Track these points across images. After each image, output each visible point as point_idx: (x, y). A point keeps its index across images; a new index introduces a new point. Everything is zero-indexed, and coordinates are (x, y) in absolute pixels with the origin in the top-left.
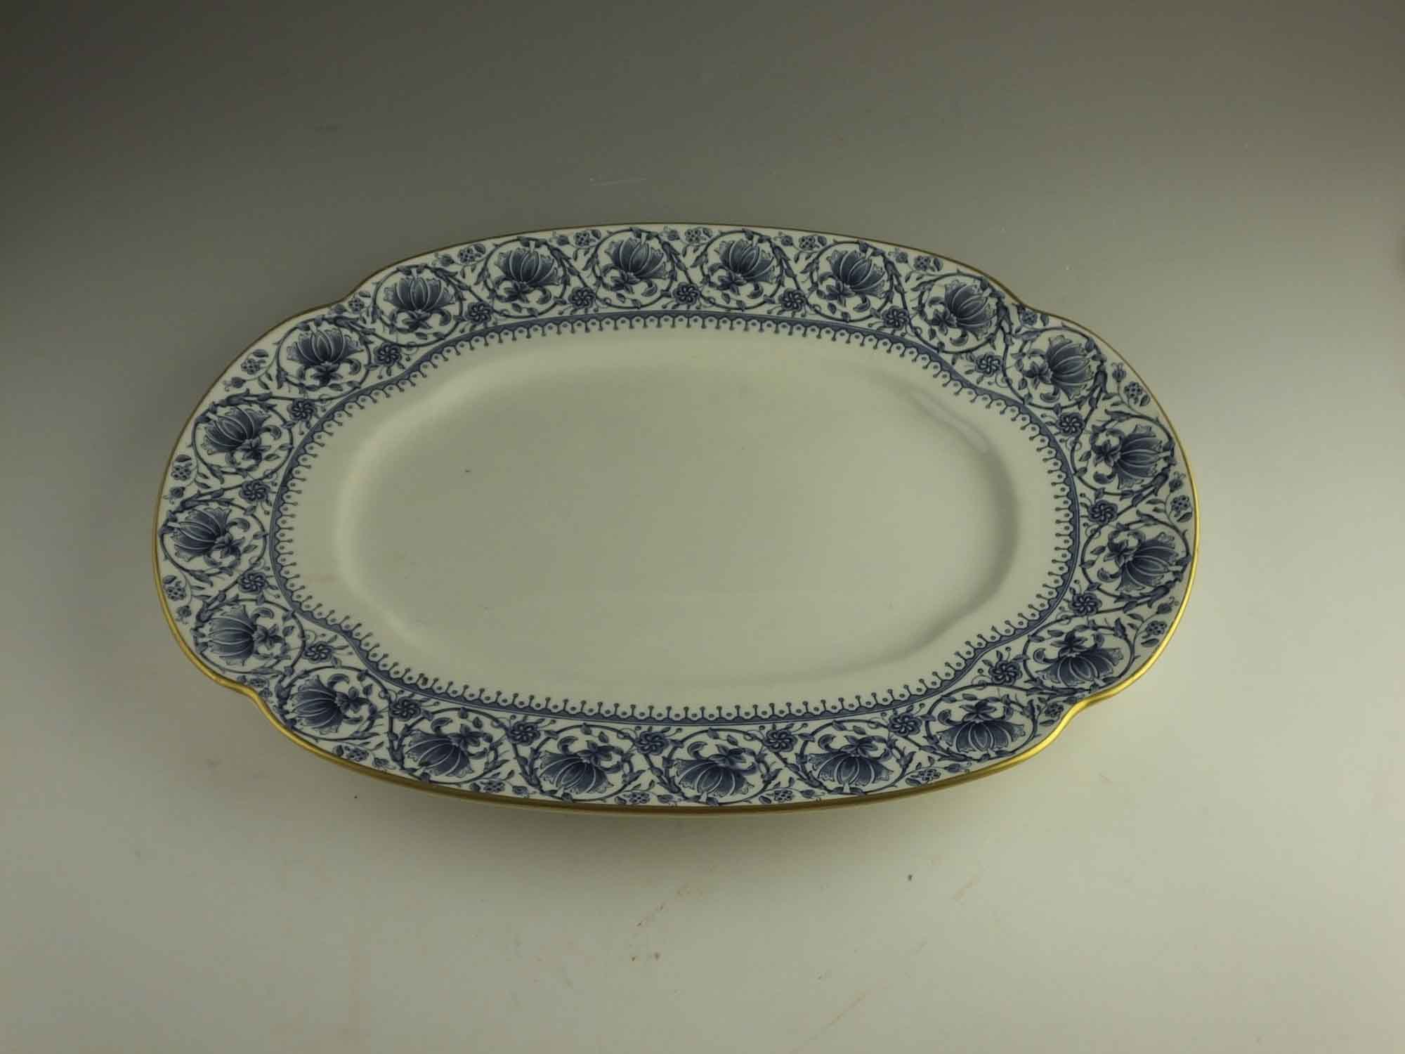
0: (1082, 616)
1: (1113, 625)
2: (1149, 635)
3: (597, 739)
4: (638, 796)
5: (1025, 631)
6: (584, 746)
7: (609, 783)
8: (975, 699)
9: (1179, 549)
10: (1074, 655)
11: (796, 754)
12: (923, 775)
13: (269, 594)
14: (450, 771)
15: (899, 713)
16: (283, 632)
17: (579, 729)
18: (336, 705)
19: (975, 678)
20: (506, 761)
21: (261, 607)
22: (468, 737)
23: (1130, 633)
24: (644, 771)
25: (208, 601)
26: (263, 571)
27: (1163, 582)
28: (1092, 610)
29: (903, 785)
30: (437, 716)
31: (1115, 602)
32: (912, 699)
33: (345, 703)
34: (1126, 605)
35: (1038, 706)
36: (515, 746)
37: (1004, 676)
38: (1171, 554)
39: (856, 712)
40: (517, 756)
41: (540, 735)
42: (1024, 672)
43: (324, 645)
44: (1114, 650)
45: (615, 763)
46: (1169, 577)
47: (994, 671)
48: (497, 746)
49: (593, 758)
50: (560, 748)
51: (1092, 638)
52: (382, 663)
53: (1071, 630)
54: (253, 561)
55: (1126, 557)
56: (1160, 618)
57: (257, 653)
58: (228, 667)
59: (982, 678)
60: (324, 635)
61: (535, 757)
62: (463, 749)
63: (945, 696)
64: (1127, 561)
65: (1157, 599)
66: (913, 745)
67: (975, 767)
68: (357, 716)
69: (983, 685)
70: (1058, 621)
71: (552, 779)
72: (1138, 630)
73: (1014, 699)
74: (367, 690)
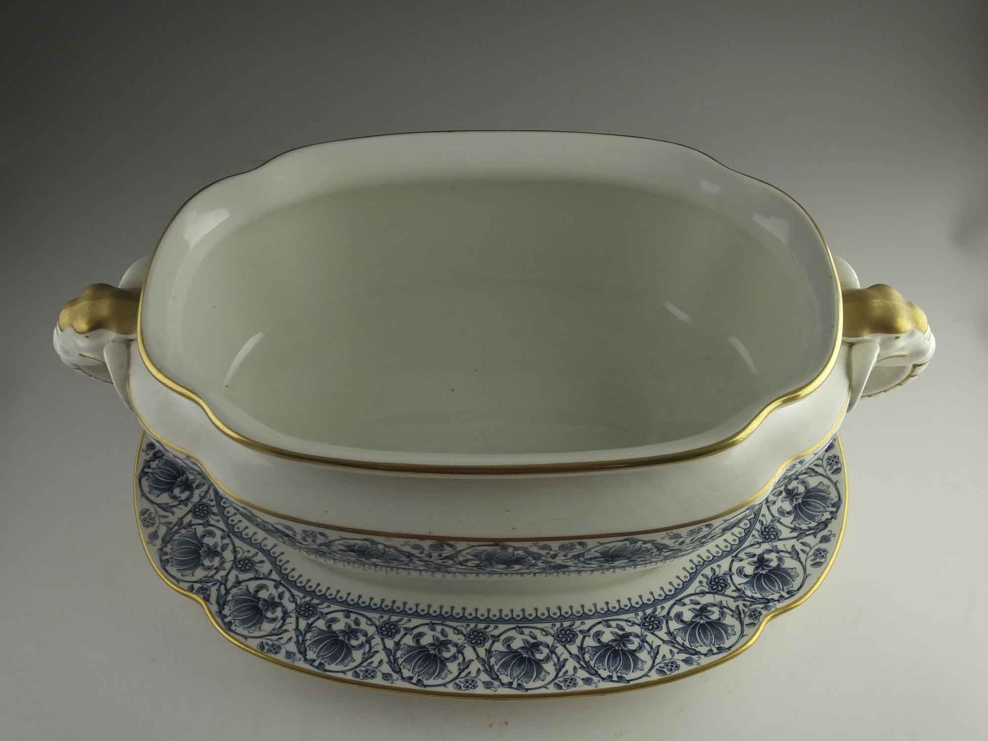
0: (768, 542)
1: (790, 550)
2: (816, 559)
3: (440, 634)
4: (470, 682)
5: (728, 553)
6: (431, 640)
7: (449, 671)
8: (699, 604)
9: (833, 495)
10: (764, 572)
11: (578, 646)
12: (667, 665)
13: (212, 520)
14: (338, 661)
15: (647, 613)
16: (222, 548)
17: (427, 627)
18: (259, 608)
19: (697, 587)
20: (377, 652)
21: (207, 529)
22: (351, 632)
23: (803, 556)
24: (473, 660)
25: (171, 526)
26: (209, 502)
27: (823, 519)
28: (775, 539)
29: (654, 676)
30: (329, 616)
31: (791, 532)
32: (656, 602)
33: (266, 607)
34: (798, 535)
35: (743, 610)
36: (383, 640)
37: (718, 587)
38: (829, 499)
39: (617, 613)
40: (385, 648)
41: (400, 631)
42: (731, 585)
43: (249, 559)
44: (792, 569)
45: (453, 654)
46: (827, 516)
47: (710, 582)
48: (372, 639)
49: (437, 650)
50: (414, 641)
51: (776, 559)
52: (290, 575)
53: (761, 552)
54: (202, 494)
55: (797, 499)
56: (823, 546)
57: (203, 565)
58: (182, 578)
59: (702, 588)
60: (249, 551)
61: (398, 648)
62: (346, 642)
63: (678, 601)
64: (797, 503)
65: (820, 531)
66: (658, 640)
67: (704, 661)
68: (273, 616)
69: (703, 593)
70: (751, 545)
71: (409, 667)
72: (807, 555)
73: (725, 605)
74: (281, 596)
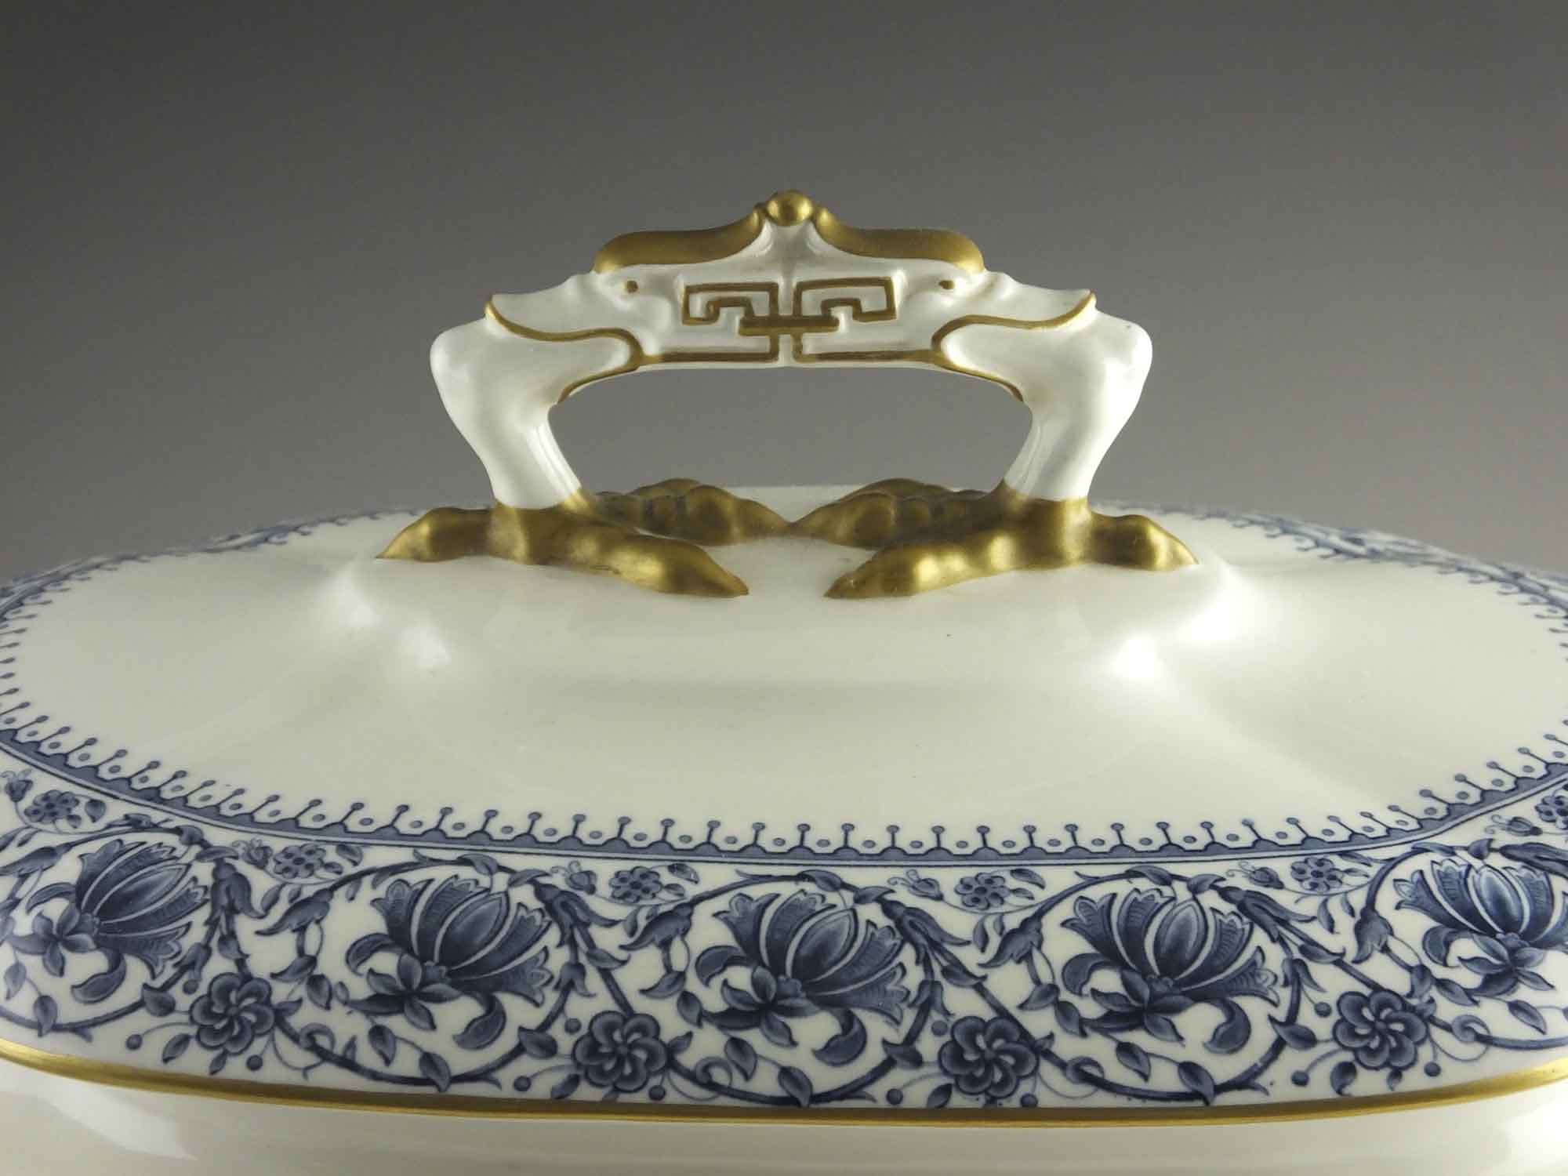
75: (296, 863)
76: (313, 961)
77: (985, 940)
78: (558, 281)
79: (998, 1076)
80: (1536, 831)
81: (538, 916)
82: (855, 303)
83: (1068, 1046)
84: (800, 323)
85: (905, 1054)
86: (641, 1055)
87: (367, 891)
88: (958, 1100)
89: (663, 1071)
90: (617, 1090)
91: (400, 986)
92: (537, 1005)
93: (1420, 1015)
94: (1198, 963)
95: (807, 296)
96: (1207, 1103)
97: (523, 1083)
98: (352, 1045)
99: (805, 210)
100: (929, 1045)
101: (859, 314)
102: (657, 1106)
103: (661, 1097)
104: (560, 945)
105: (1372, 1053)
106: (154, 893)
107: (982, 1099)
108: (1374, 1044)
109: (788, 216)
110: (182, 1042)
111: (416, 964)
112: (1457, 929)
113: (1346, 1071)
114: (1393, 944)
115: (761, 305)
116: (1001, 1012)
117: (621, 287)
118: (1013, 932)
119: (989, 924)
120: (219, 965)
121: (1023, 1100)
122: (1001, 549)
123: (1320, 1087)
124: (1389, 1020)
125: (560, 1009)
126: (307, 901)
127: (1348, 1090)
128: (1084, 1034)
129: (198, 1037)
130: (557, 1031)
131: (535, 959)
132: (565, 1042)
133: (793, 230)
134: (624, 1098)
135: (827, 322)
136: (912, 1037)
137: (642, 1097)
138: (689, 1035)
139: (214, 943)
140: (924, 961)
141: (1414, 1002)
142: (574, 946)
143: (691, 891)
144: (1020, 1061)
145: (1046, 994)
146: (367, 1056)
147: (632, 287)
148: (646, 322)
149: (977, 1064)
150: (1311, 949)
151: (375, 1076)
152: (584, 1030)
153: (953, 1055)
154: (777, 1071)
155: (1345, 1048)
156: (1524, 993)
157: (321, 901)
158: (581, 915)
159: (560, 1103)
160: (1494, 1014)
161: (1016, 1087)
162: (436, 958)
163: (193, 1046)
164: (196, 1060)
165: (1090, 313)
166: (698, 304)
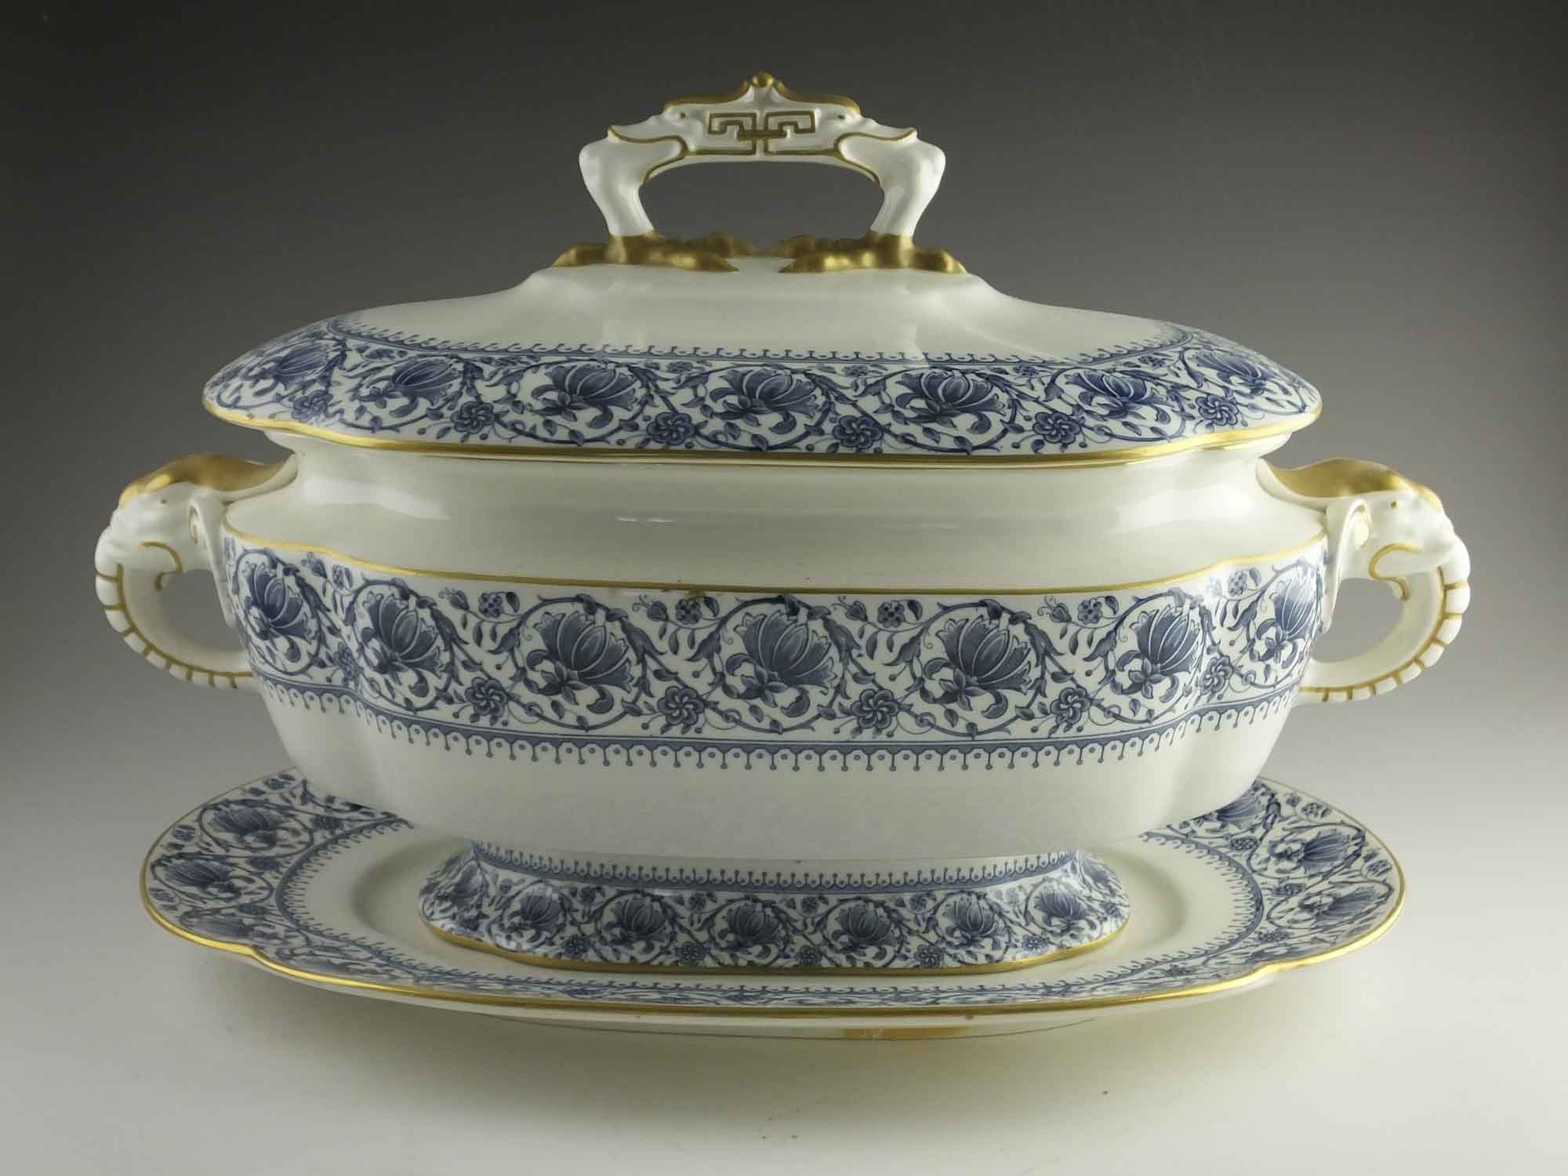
13: (1221, 842)
21: (1224, 833)
25: (1278, 818)
75: (504, 362)
76: (515, 396)
77: (856, 387)
78: (645, 118)
79: (862, 440)
80: (1138, 366)
81: (630, 378)
82: (795, 124)
83: (898, 428)
84: (767, 134)
85: (817, 430)
86: (682, 430)
87: (543, 370)
88: (842, 450)
89: (693, 436)
90: (669, 444)
91: (559, 403)
92: (629, 410)
93: (1077, 423)
94: (964, 399)
95: (771, 120)
96: (968, 454)
97: (621, 442)
98: (534, 427)
99: (770, 81)
100: (828, 427)
101: (797, 131)
102: (690, 452)
103: (690, 447)
104: (641, 387)
105: (1053, 437)
106: (433, 375)
107: (855, 449)
108: (1054, 433)
109: (762, 84)
110: (446, 430)
111: (567, 396)
112: (1097, 393)
113: (1039, 444)
114: (1063, 395)
115: (748, 123)
116: (865, 414)
117: (677, 116)
118: (871, 385)
119: (859, 382)
120: (466, 399)
121: (875, 451)
122: (868, 258)
123: (1026, 449)
124: (1061, 424)
125: (641, 411)
126: (512, 374)
127: (1040, 451)
128: (906, 424)
129: (455, 428)
130: (639, 420)
131: (628, 394)
132: (643, 425)
133: (765, 90)
134: (672, 448)
135: (781, 134)
136: (819, 423)
137: (682, 447)
138: (706, 422)
139: (464, 391)
140: (826, 394)
141: (1074, 418)
142: (648, 387)
143: (708, 369)
144: (874, 434)
145: (887, 408)
146: (542, 432)
147: (683, 115)
148: (689, 132)
149: (852, 434)
150: (1021, 395)
151: (545, 440)
152: (653, 420)
153: (840, 431)
154: (750, 436)
155: (1039, 434)
156: (1130, 419)
157: (520, 374)
158: (651, 376)
159: (640, 450)
160: (1115, 425)
161: (872, 444)
162: (578, 392)
163: (453, 432)
164: (454, 437)
165: (913, 138)
166: (716, 126)
